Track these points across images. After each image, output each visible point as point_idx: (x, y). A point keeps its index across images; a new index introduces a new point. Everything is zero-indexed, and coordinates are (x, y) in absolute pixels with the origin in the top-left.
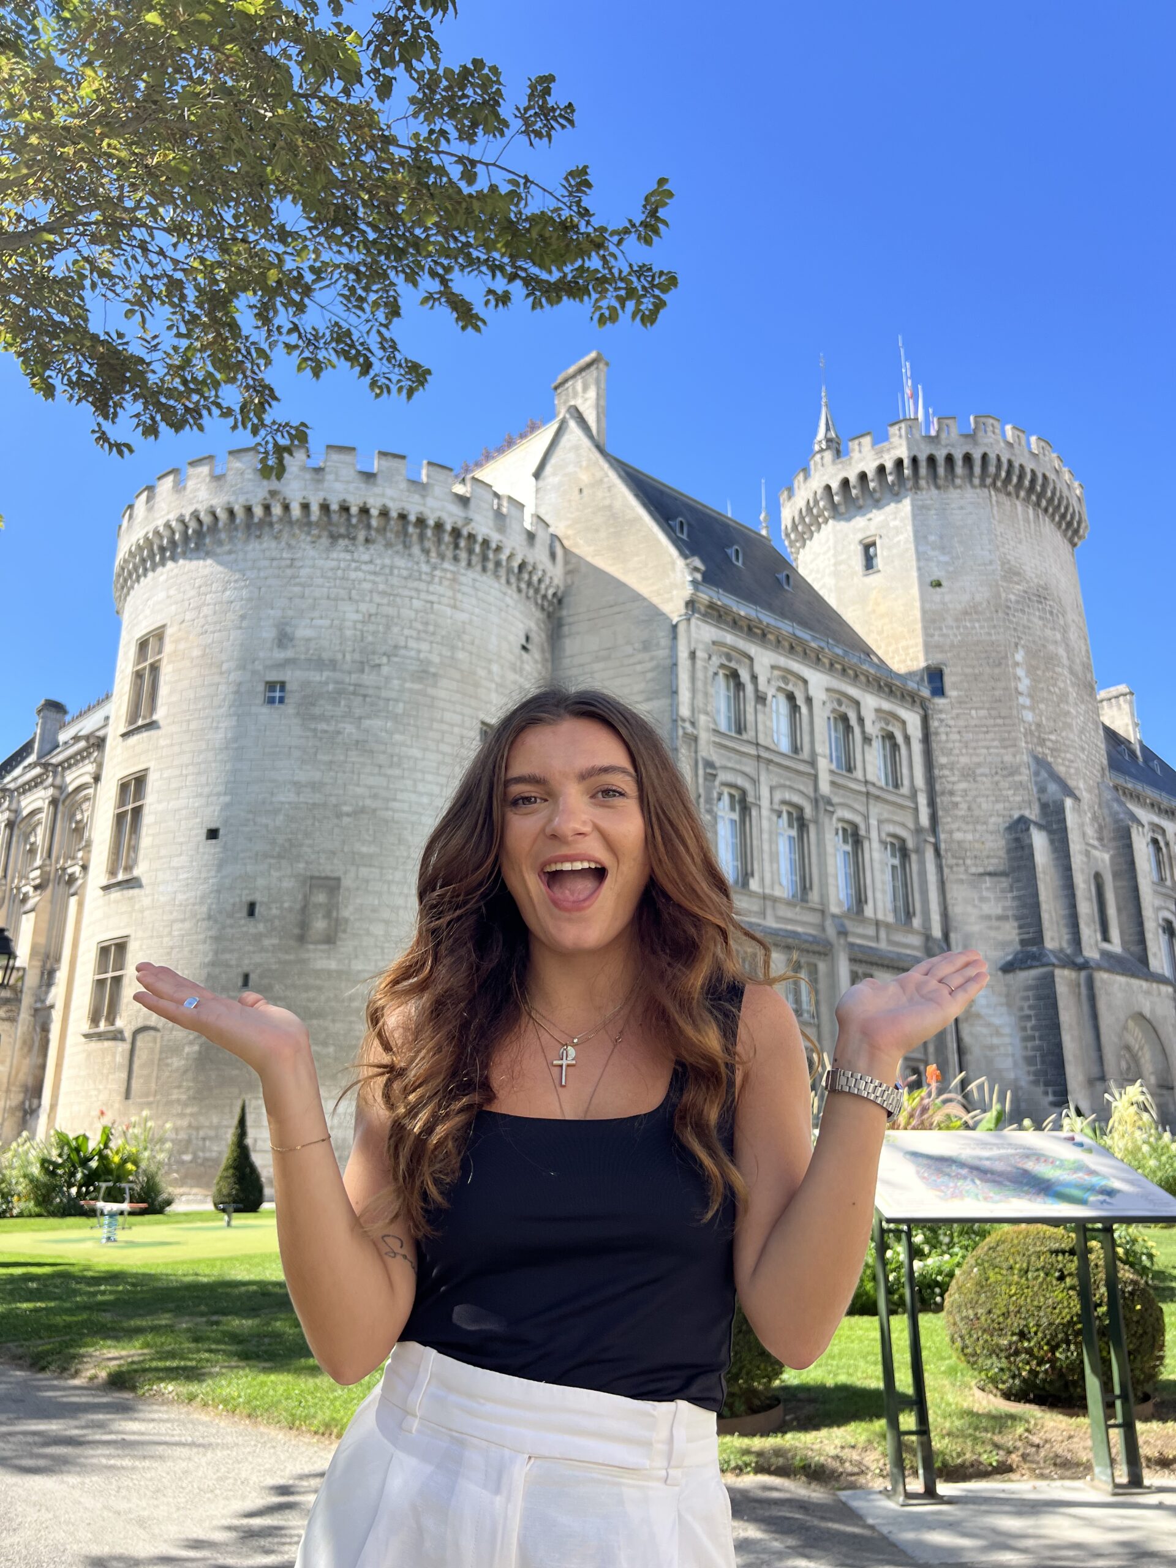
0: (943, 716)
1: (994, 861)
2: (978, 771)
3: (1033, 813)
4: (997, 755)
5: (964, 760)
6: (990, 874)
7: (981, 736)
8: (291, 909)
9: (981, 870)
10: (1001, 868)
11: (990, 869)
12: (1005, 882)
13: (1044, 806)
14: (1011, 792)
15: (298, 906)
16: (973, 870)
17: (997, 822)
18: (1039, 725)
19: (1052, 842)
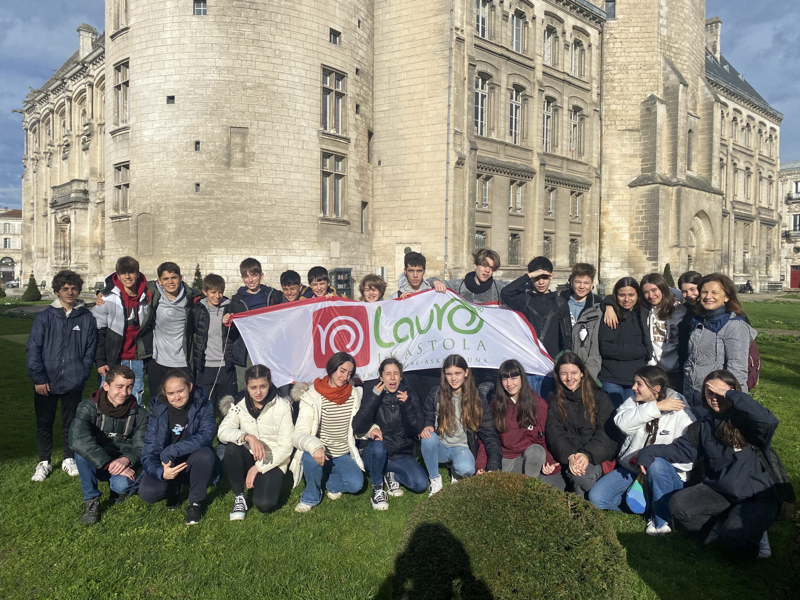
0: (613, 32)
1: (633, 122)
2: (630, 67)
3: (659, 94)
4: (642, 56)
5: (621, 60)
6: (629, 130)
7: (634, 44)
8: (220, 147)
9: (624, 128)
10: (636, 127)
11: (630, 127)
12: (637, 135)
13: (666, 89)
14: (648, 80)
15: (224, 145)
16: (620, 128)
17: (638, 99)
18: (669, 37)
19: (668, 111)
